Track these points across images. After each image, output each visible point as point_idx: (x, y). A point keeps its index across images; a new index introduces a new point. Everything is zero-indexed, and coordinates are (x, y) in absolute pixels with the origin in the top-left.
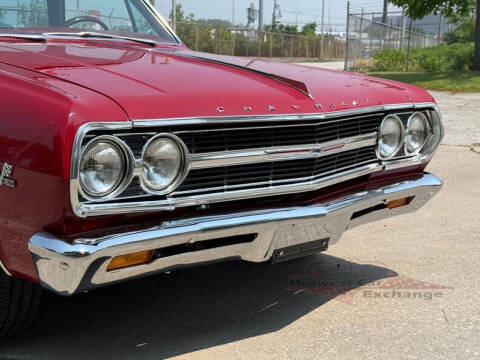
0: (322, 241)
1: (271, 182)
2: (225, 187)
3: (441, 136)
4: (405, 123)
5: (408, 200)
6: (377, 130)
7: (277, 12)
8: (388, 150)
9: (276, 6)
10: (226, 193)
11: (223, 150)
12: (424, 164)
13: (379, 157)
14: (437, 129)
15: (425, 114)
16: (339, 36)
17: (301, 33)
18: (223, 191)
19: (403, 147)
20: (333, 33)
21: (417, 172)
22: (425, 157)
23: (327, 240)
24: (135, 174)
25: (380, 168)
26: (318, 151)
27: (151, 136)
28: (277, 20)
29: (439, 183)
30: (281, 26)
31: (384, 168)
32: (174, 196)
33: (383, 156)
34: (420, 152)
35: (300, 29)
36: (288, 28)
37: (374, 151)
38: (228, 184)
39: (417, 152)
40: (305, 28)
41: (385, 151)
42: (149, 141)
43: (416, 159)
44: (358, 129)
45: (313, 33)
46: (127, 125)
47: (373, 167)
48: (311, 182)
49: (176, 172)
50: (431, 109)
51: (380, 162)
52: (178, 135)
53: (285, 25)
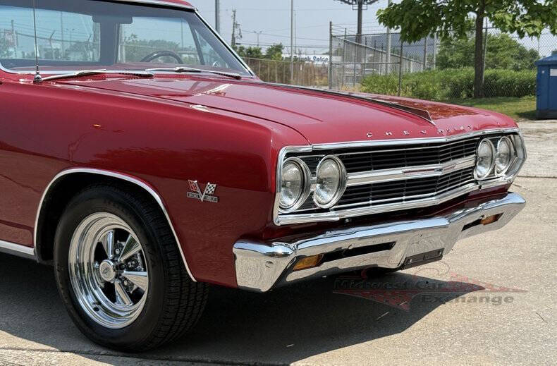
0: (439, 251)
1: (404, 198)
2: (371, 202)
3: (524, 158)
4: (496, 147)
5: (496, 218)
6: (475, 153)
7: (237, 32)
8: (483, 171)
9: (235, 25)
10: (371, 207)
11: (370, 169)
12: (509, 185)
13: (476, 177)
14: (520, 152)
15: (510, 137)
16: (309, 60)
17: (265, 57)
18: (368, 205)
19: (494, 169)
20: (303, 56)
21: (502, 192)
22: (510, 177)
23: (442, 250)
24: (312, 190)
25: (476, 187)
26: (440, 170)
27: (321, 158)
28: (237, 41)
29: (523, 201)
30: (242, 49)
31: (480, 187)
32: (335, 210)
33: (479, 177)
34: (506, 173)
35: (264, 52)
36: (250, 51)
37: (472, 171)
38: (373, 199)
39: (503, 174)
40: (270, 50)
41: (481, 172)
42: (320, 162)
43: (502, 179)
44: (462, 152)
45: (279, 56)
46: (308, 148)
47: (471, 187)
48: (433, 198)
49: (336, 188)
50: (515, 133)
51: (476, 182)
52: (339, 157)
53: (247, 47)
